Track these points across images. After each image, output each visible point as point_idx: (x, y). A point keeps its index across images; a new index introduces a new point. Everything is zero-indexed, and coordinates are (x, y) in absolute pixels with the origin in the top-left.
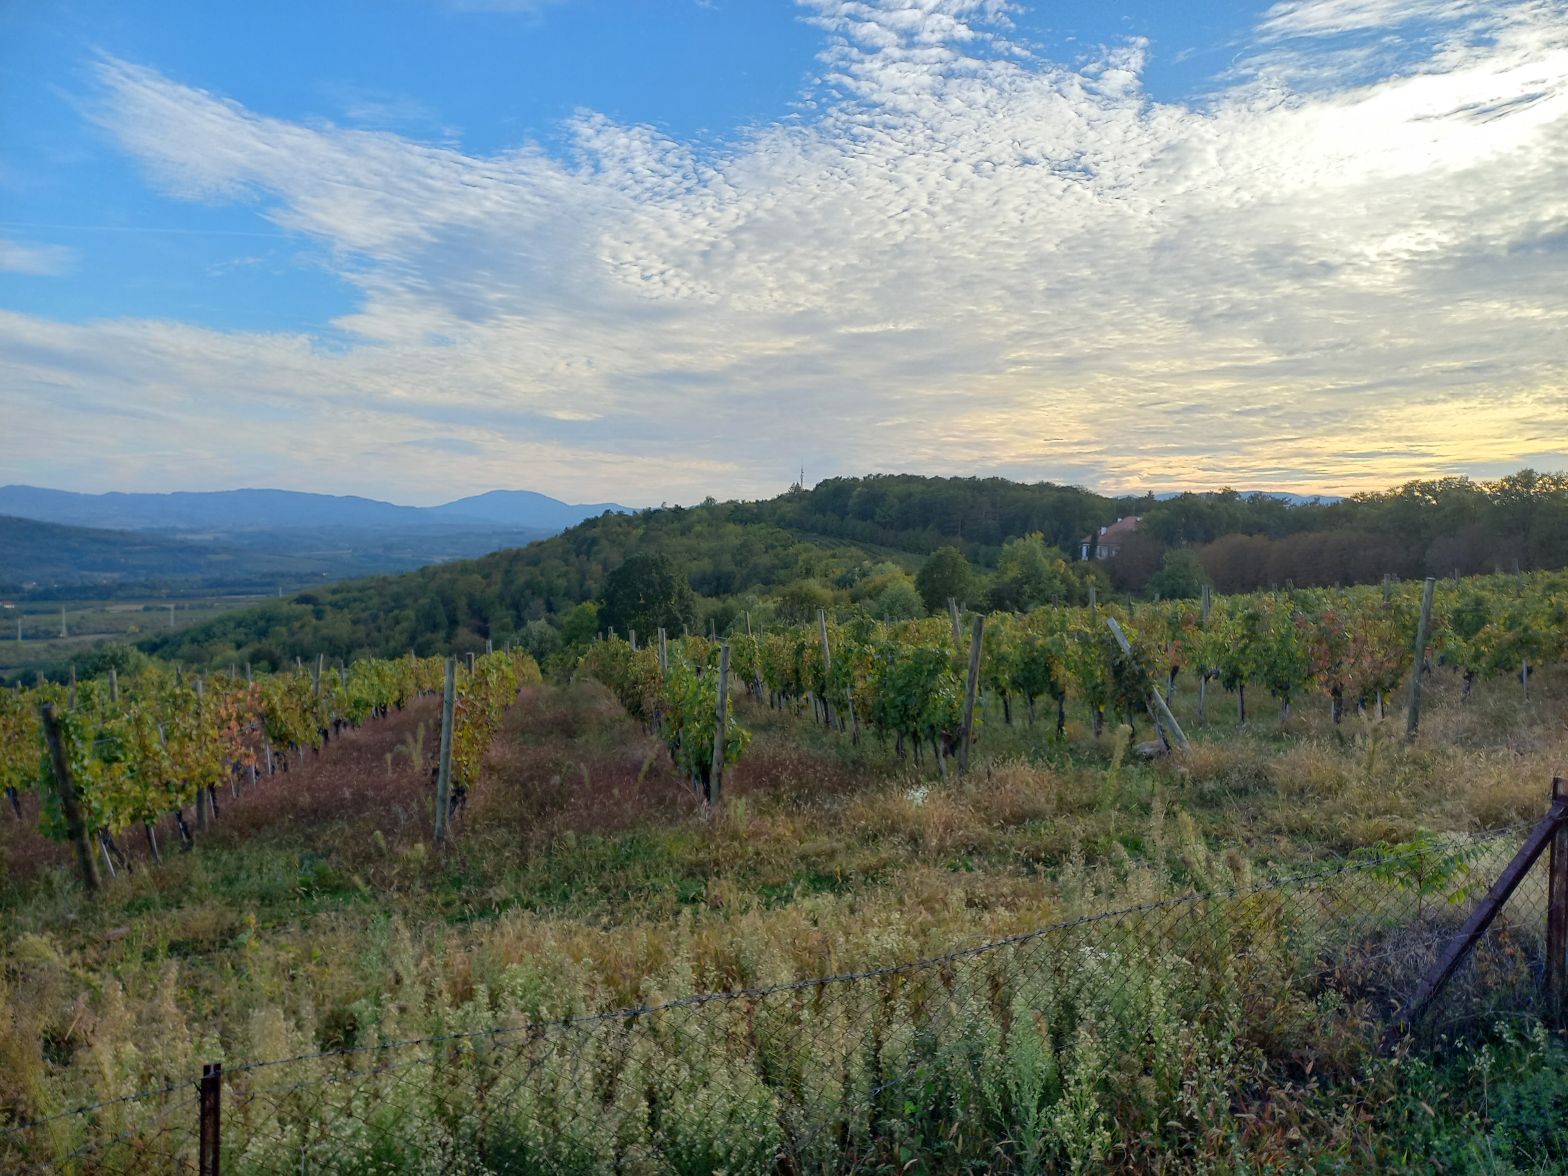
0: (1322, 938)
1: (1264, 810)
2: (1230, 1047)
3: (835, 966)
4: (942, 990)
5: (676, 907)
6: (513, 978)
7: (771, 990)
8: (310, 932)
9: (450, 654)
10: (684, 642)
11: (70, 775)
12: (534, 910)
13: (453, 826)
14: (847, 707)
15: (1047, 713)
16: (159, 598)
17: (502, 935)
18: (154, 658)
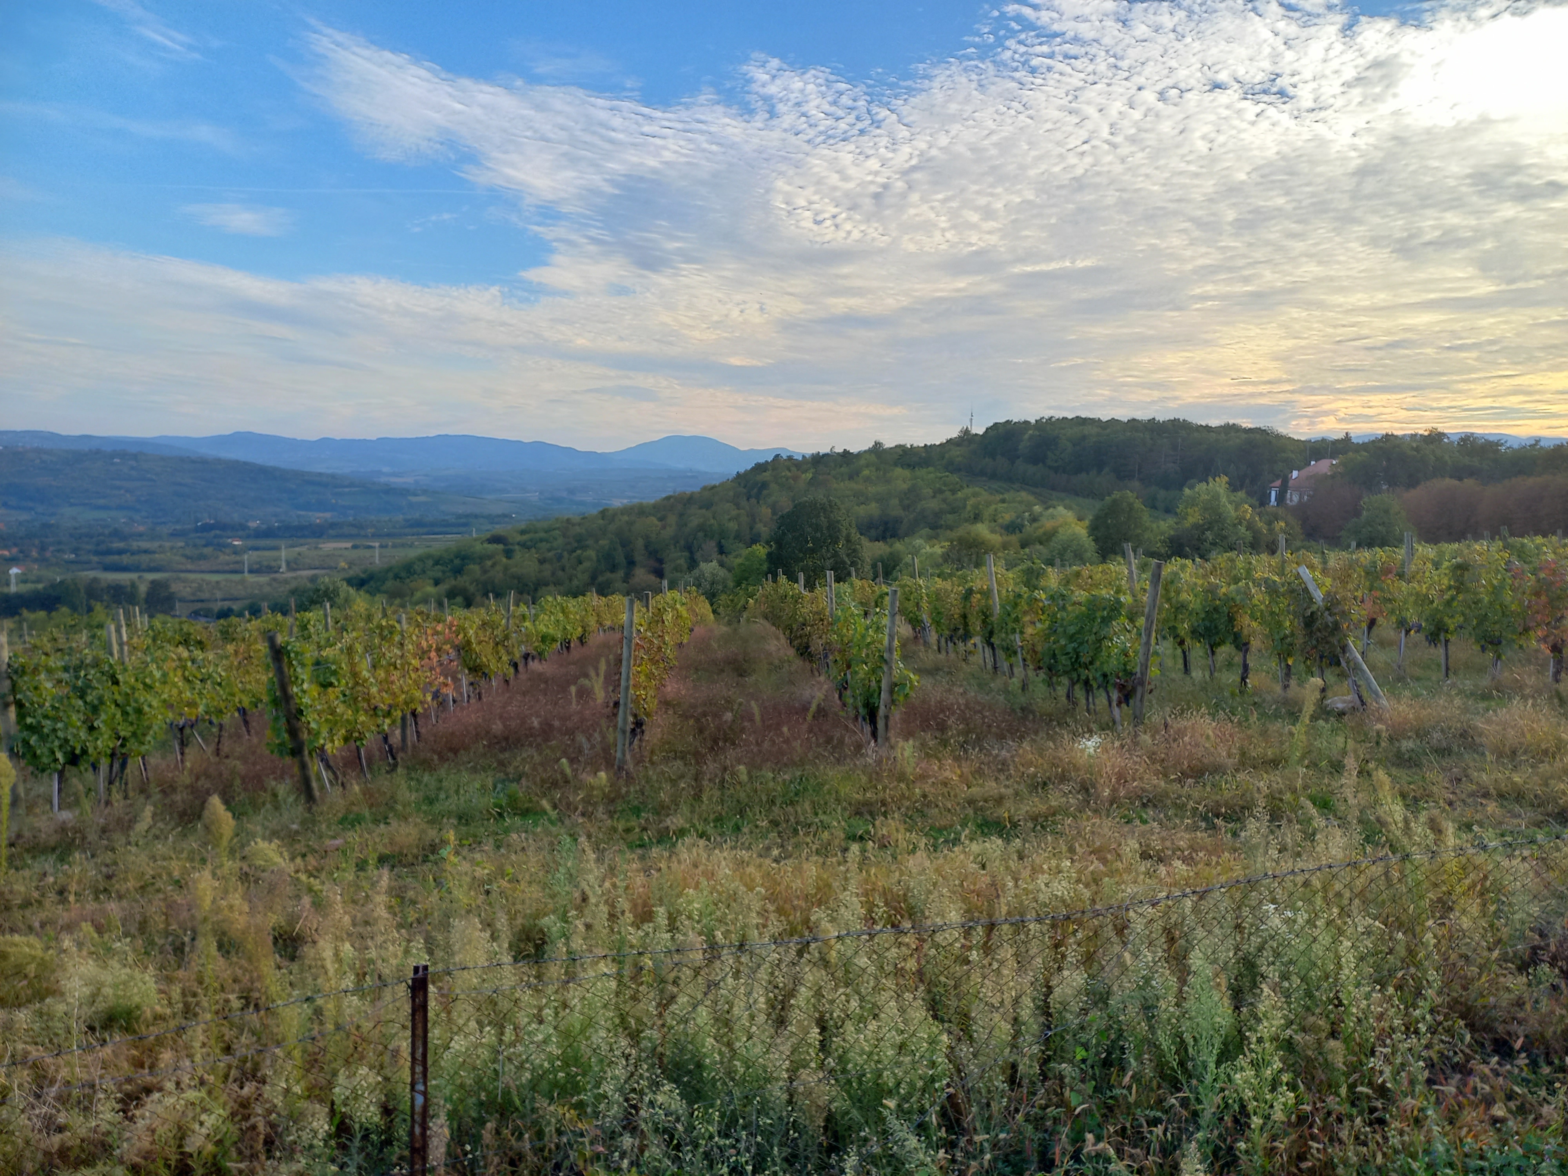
0: (1535, 910)
1: (1470, 771)
2: (1428, 1017)
3: (1004, 909)
4: (1115, 939)
5: (843, 844)
6: (690, 902)
7: (941, 929)
8: (503, 850)
9: (628, 594)
10: (852, 585)
11: (292, 697)
12: (709, 840)
13: (633, 756)
14: (1015, 653)
15: (1230, 665)
16: (366, 536)
17: (679, 862)
18: (362, 593)
